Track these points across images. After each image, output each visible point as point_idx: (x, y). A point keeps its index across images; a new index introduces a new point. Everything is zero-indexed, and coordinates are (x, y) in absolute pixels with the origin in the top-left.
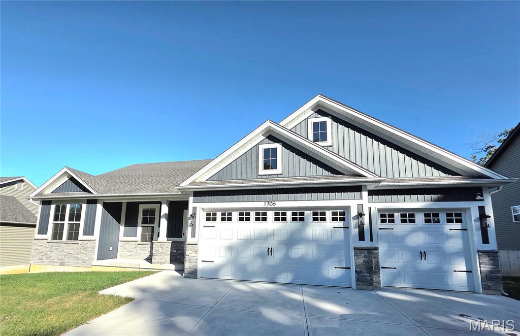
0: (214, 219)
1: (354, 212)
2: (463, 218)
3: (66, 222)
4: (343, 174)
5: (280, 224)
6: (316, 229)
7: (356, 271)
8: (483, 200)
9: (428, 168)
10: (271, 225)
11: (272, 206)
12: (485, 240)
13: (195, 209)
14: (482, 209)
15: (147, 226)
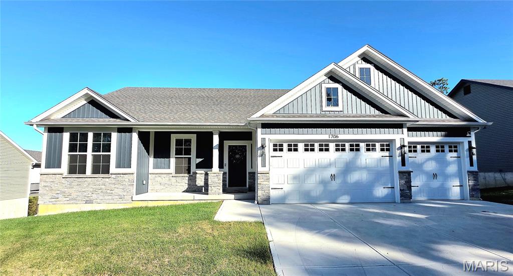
0: (281, 150)
1: (398, 145)
3: (90, 153)
4: (390, 114)
5: (340, 153)
6: (368, 158)
7: (400, 189)
8: (470, 137)
10: (332, 155)
11: (336, 139)
12: (472, 165)
14: (470, 143)
15: (182, 158)
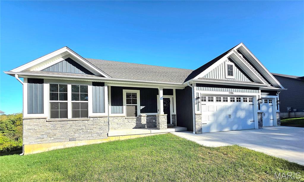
0: (205, 100)
1: (257, 99)
2: (272, 101)
4: (254, 82)
5: (232, 103)
7: (258, 122)
8: (277, 95)
13: (197, 94)
14: (277, 98)
15: (131, 106)
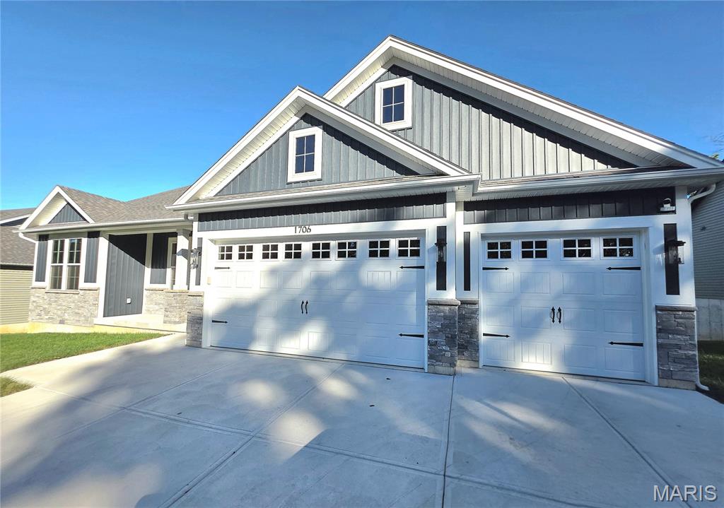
0: (229, 257)
1: (431, 239)
2: (635, 247)
3: (65, 264)
4: (416, 174)
6: (373, 271)
7: (429, 342)
8: (674, 212)
9: (575, 156)
11: (306, 233)
13: (200, 240)
14: (670, 231)
